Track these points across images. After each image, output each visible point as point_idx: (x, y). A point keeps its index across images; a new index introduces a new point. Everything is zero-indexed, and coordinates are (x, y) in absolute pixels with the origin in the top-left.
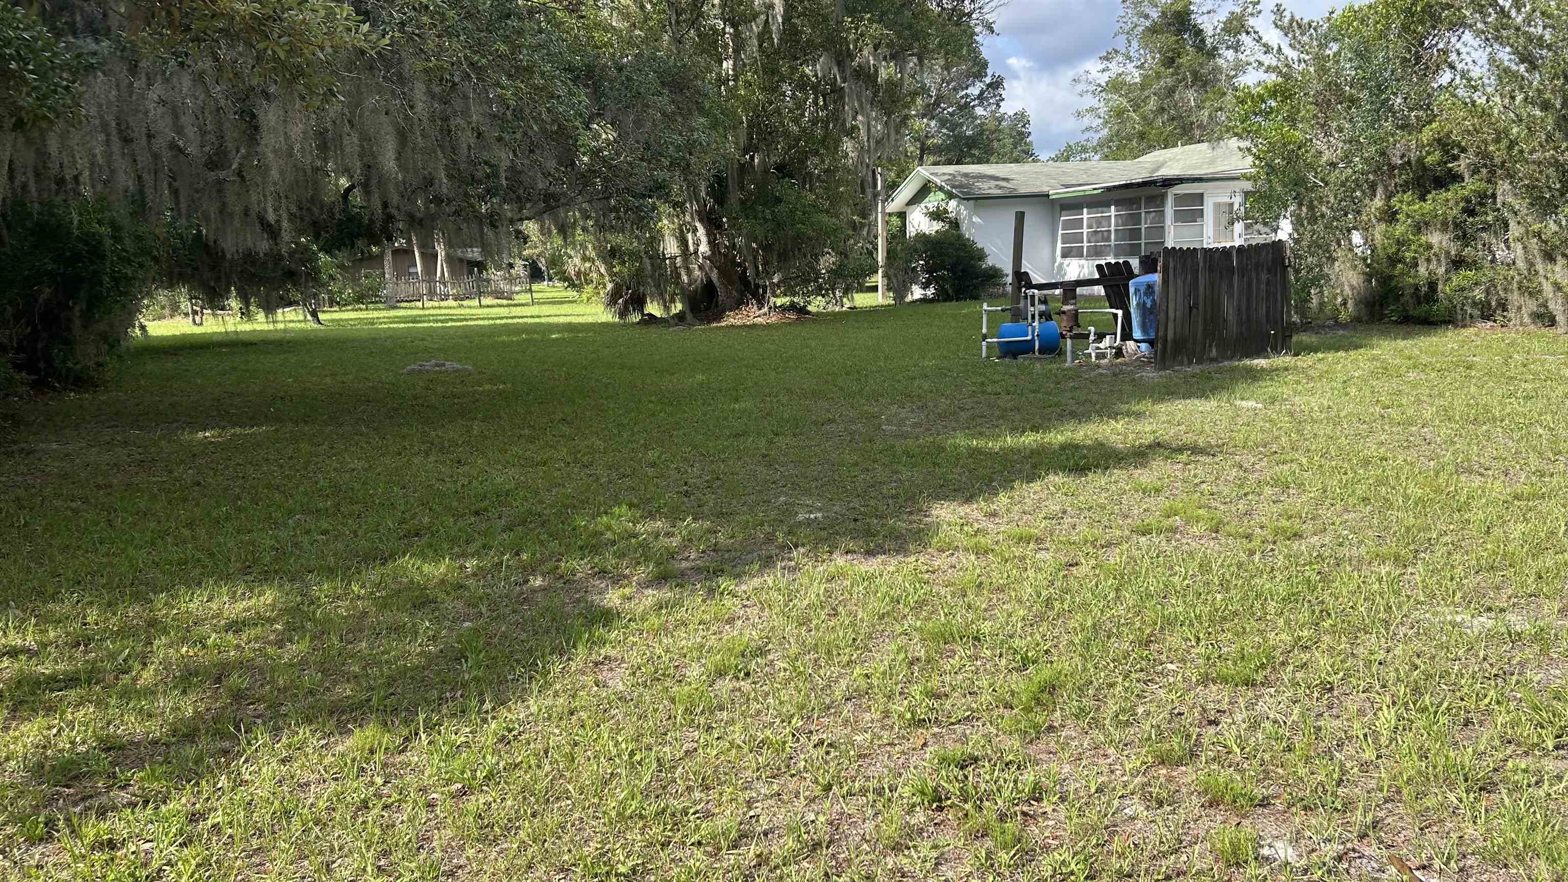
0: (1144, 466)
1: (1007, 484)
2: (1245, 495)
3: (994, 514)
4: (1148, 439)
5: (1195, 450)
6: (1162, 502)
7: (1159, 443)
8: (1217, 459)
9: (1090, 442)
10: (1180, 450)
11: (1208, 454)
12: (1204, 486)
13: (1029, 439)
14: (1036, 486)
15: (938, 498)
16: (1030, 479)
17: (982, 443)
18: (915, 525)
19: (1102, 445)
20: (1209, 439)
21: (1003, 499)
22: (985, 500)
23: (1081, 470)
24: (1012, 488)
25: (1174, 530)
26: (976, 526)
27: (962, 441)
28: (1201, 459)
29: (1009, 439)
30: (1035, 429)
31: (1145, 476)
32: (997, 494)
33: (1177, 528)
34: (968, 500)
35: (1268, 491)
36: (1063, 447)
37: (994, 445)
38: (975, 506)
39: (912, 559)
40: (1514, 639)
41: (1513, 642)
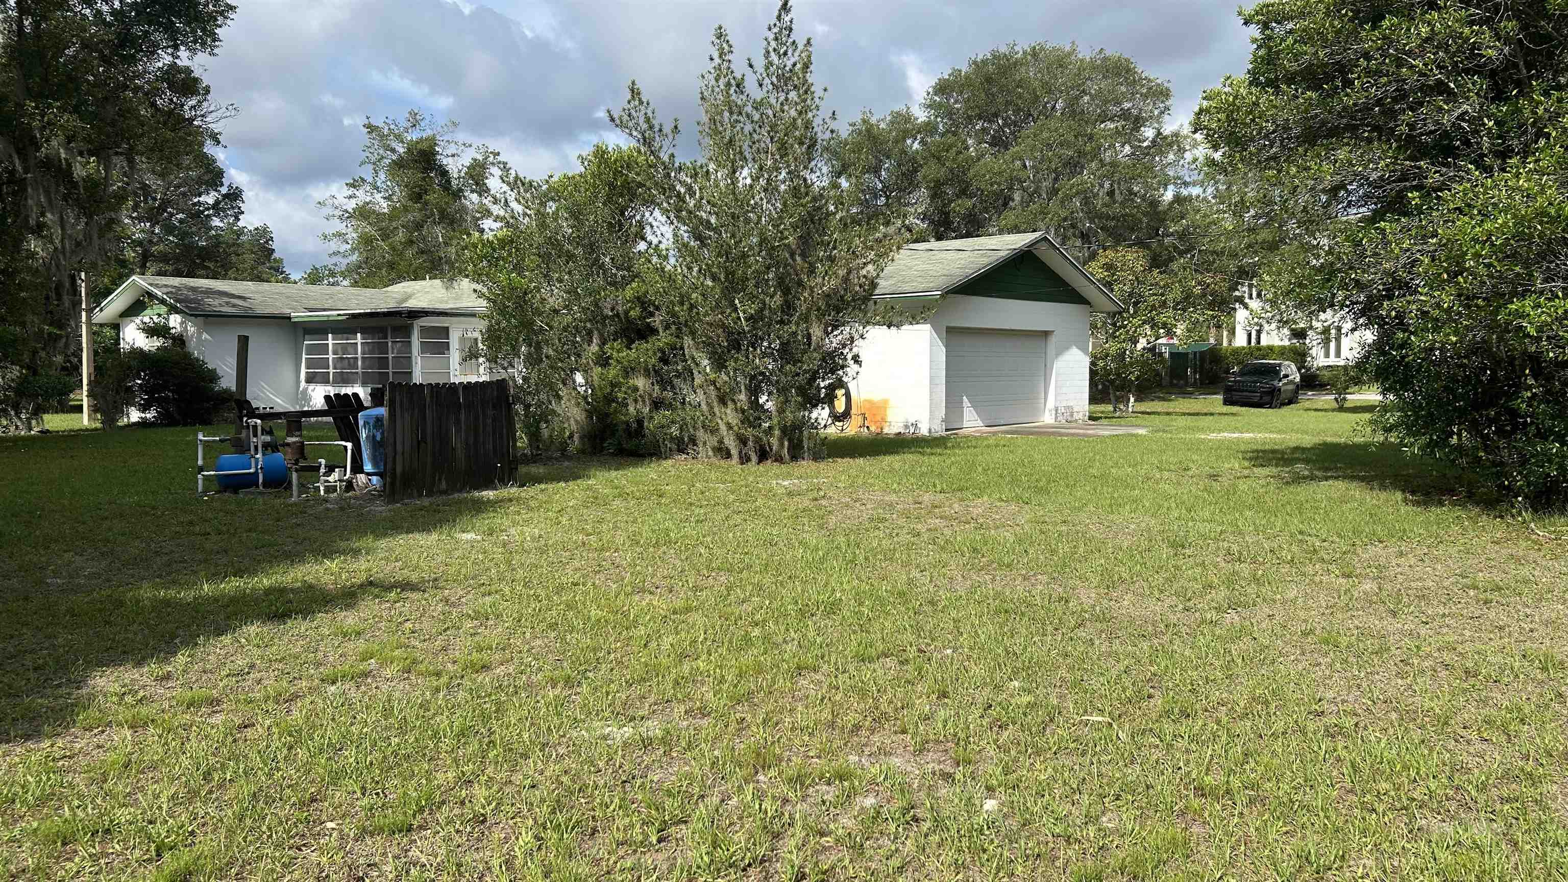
0: (349, 606)
1: (190, 641)
2: (445, 631)
3: (168, 677)
4: (361, 578)
5: (407, 586)
6: (361, 645)
7: (371, 582)
8: (426, 595)
9: (299, 584)
10: (390, 588)
11: (419, 590)
12: (409, 625)
13: (232, 585)
14: (227, 639)
15: (101, 664)
16: (219, 632)
17: (172, 593)
18: (61, 701)
19: (311, 587)
20: (423, 575)
21: (181, 659)
22: (159, 661)
23: (281, 616)
24: (196, 644)
25: (366, 674)
26: (141, 694)
27: (147, 592)
28: (411, 595)
29: (206, 587)
30: (238, 573)
31: (349, 619)
32: (175, 654)
33: (371, 671)
34: (139, 664)
35: (468, 624)
36: (269, 591)
37: (186, 595)
38: (146, 669)
39: (47, 743)
40: (647, 744)
41: (645, 747)
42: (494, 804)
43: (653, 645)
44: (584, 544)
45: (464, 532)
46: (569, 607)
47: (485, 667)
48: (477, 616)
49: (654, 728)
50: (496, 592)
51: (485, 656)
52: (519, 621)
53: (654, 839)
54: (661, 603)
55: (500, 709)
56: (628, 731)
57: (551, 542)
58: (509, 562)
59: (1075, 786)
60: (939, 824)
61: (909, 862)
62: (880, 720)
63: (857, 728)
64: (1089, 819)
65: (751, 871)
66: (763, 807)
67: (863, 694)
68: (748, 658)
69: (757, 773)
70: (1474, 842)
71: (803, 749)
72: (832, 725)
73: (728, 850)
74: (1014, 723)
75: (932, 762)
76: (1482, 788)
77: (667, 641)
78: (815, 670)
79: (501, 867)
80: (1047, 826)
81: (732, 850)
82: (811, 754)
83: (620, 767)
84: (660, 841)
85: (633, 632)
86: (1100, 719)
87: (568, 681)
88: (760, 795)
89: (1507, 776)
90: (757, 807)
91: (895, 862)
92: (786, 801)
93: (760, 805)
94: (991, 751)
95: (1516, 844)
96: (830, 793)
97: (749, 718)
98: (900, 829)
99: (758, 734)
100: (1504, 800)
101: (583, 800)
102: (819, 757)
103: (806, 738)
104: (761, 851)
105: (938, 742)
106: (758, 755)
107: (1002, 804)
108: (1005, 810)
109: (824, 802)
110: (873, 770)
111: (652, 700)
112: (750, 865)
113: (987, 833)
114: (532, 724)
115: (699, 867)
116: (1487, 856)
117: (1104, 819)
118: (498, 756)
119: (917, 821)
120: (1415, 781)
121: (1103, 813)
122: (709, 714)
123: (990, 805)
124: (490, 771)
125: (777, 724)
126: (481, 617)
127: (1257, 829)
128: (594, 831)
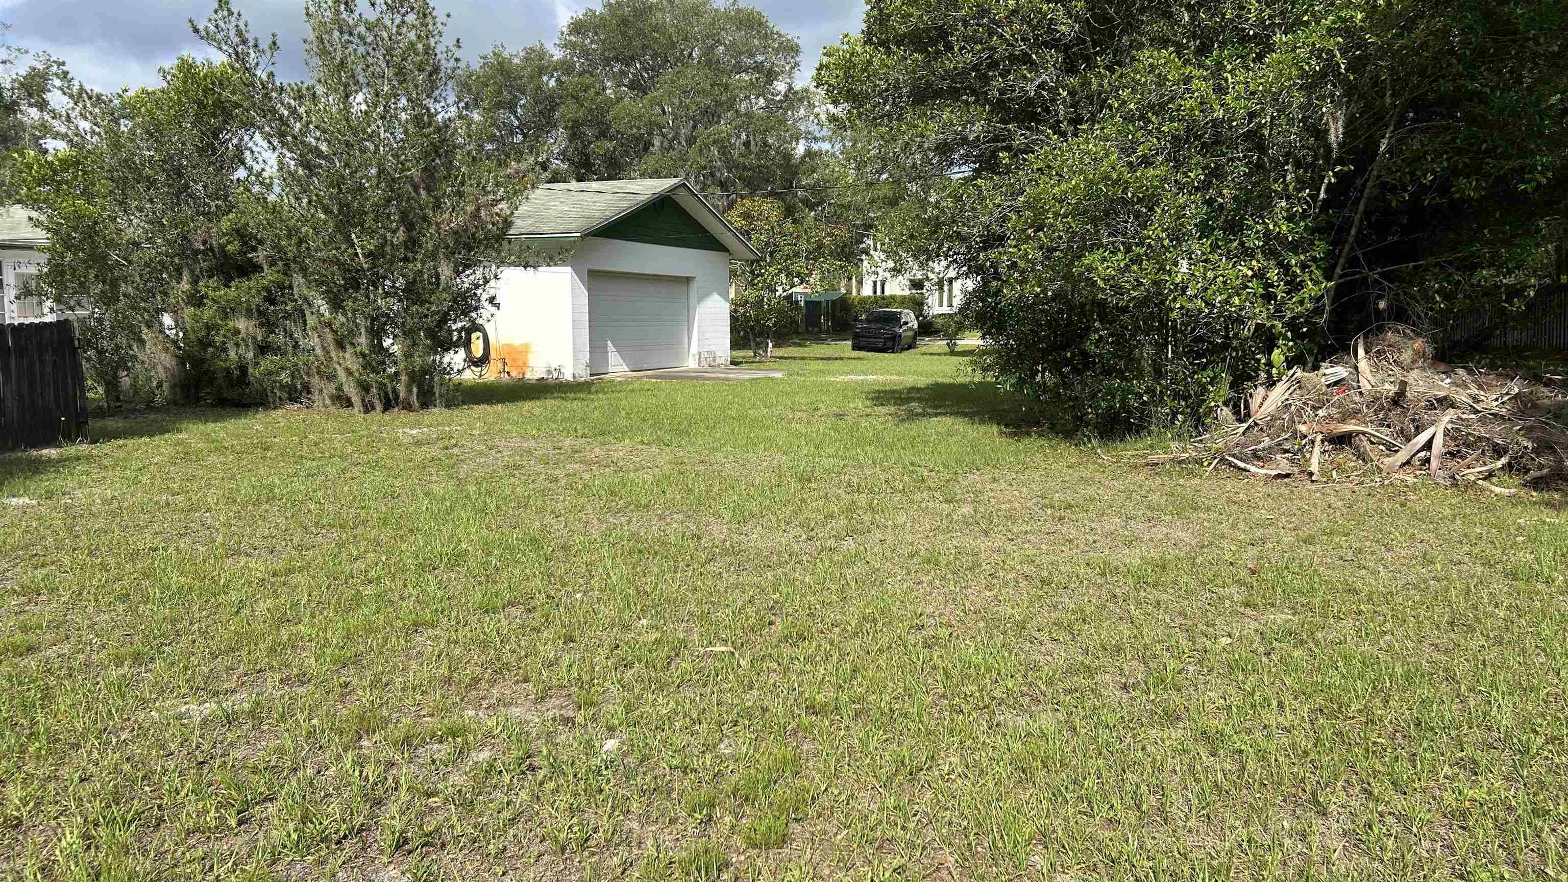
35: (13, 601)
40: (231, 720)
41: (230, 723)
42: (32, 804)
43: (246, 611)
44: (168, 504)
45: (14, 496)
46: (145, 575)
47: (30, 649)
48: (24, 590)
49: (242, 701)
50: (53, 563)
51: (32, 638)
52: (80, 594)
53: (233, 823)
54: (258, 566)
55: (47, 695)
56: (210, 707)
57: (126, 504)
58: (70, 529)
59: (695, 716)
60: (556, 769)
61: (522, 813)
62: (500, 671)
63: (476, 681)
64: (707, 748)
65: (346, 844)
66: (364, 774)
67: (484, 645)
68: (356, 620)
69: (360, 738)
70: (1042, 732)
71: (413, 709)
72: (448, 681)
73: (321, 823)
74: (640, 661)
75: (553, 708)
76: (1050, 682)
77: (264, 605)
78: (433, 626)
79: (35, 876)
80: (666, 760)
81: (325, 823)
82: (423, 713)
83: (197, 747)
84: (240, 824)
85: (222, 598)
86: (723, 649)
87: (137, 658)
88: (360, 763)
89: (1070, 671)
90: (357, 773)
91: (506, 814)
92: (391, 764)
93: (361, 772)
94: (614, 689)
95: (1075, 729)
96: (441, 751)
97: (355, 681)
98: (515, 781)
99: (364, 697)
100: (1068, 692)
101: (147, 788)
102: (432, 715)
103: (418, 697)
104: (358, 821)
105: (561, 687)
106: (362, 719)
107: (623, 743)
108: (625, 748)
109: (434, 761)
110: (489, 723)
111: (242, 669)
112: (345, 837)
113: (604, 773)
114: (89, 709)
115: (285, 847)
116: (1051, 742)
117: (722, 746)
118: (40, 749)
119: (533, 770)
120: (997, 681)
121: (721, 740)
122: (309, 681)
123: (611, 744)
124: (29, 767)
125: (387, 685)
126: (31, 593)
127: (861, 740)
128: (161, 820)
